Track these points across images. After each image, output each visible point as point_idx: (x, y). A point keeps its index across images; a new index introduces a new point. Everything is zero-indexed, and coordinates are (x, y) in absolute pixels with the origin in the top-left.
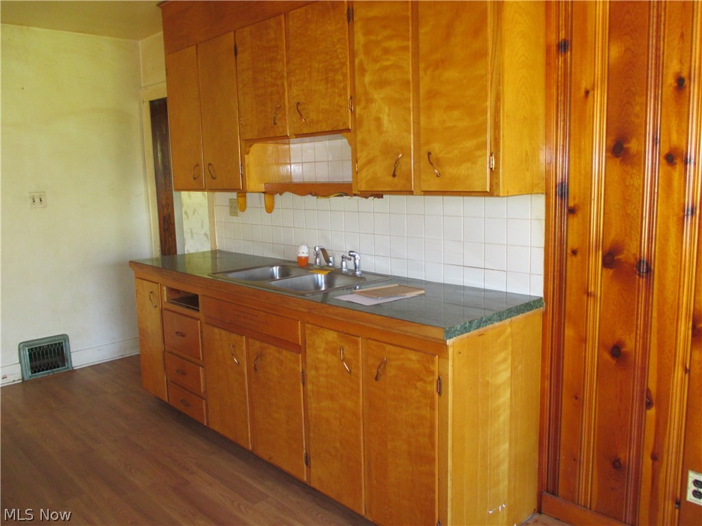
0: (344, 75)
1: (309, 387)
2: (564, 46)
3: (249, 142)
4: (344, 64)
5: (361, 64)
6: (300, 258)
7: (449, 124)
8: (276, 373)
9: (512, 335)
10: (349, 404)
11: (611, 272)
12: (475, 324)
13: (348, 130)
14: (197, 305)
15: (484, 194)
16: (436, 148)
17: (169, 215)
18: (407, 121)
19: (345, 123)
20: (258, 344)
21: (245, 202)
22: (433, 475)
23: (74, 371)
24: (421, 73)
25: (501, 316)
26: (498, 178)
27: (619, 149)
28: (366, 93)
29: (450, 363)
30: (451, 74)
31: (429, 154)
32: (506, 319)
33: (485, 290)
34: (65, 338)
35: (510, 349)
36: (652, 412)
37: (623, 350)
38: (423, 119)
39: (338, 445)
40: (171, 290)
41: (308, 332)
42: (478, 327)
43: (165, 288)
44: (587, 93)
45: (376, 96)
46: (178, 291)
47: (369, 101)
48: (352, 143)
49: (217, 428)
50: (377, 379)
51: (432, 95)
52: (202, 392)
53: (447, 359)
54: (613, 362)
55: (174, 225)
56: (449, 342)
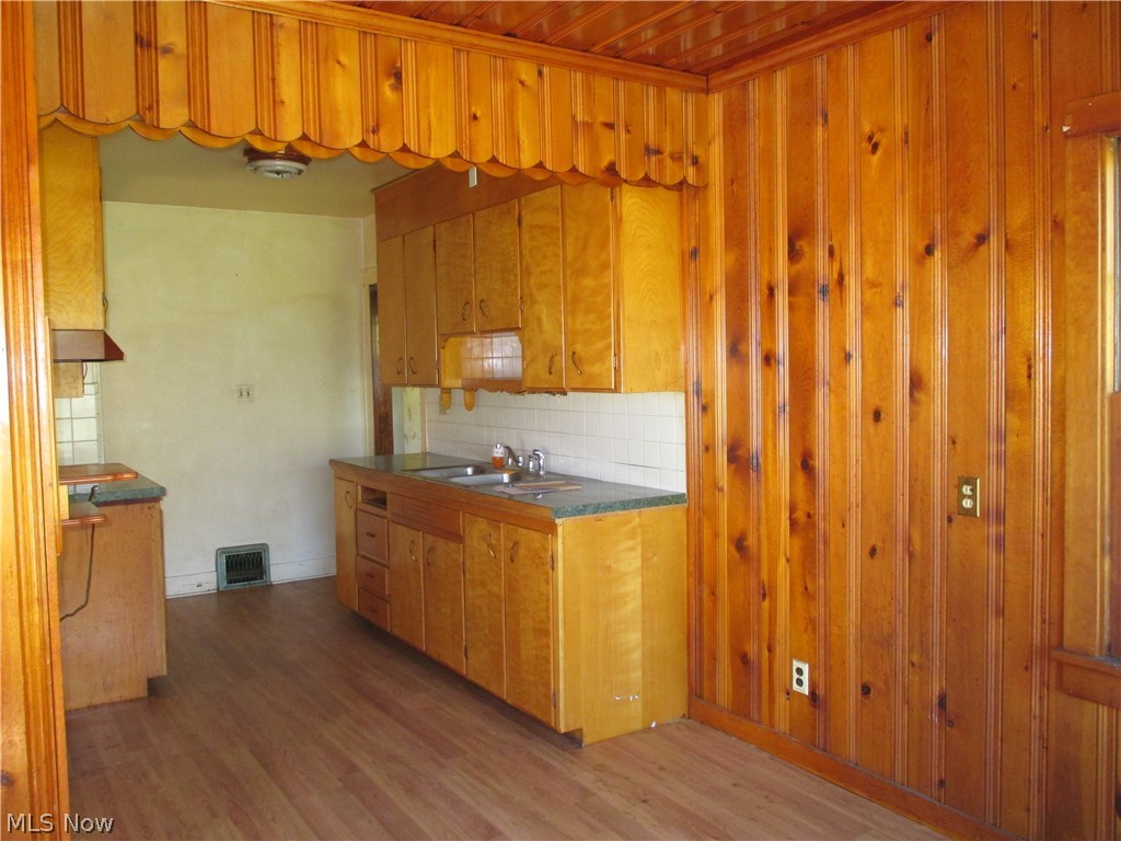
0: (516, 276)
1: (467, 575)
2: (694, 253)
3: (445, 337)
4: (516, 265)
5: (527, 264)
6: (494, 458)
7: (587, 327)
8: (444, 566)
9: (641, 526)
10: (495, 589)
11: (733, 466)
12: (589, 509)
13: (517, 329)
14: (385, 504)
15: (609, 390)
16: (579, 348)
17: (387, 414)
18: (559, 322)
19: (517, 323)
20: (430, 538)
21: (450, 398)
22: (549, 647)
23: (270, 586)
24: (568, 279)
25: (626, 505)
26: (620, 376)
27: (736, 351)
28: (531, 294)
29: (560, 540)
30: (588, 282)
31: (574, 353)
32: (633, 508)
33: (645, 488)
34: (265, 547)
35: (639, 539)
36: (766, 604)
37: (745, 543)
38: (570, 321)
39: (487, 631)
40: (366, 490)
41: (467, 522)
42: (594, 512)
43: (359, 488)
44: (711, 297)
45: (538, 298)
46: (373, 491)
47: (534, 302)
48: (522, 341)
49: (397, 632)
50: (512, 561)
51: (576, 300)
52: (387, 593)
53: (557, 536)
54: (737, 556)
55: (391, 425)
56: (558, 521)
